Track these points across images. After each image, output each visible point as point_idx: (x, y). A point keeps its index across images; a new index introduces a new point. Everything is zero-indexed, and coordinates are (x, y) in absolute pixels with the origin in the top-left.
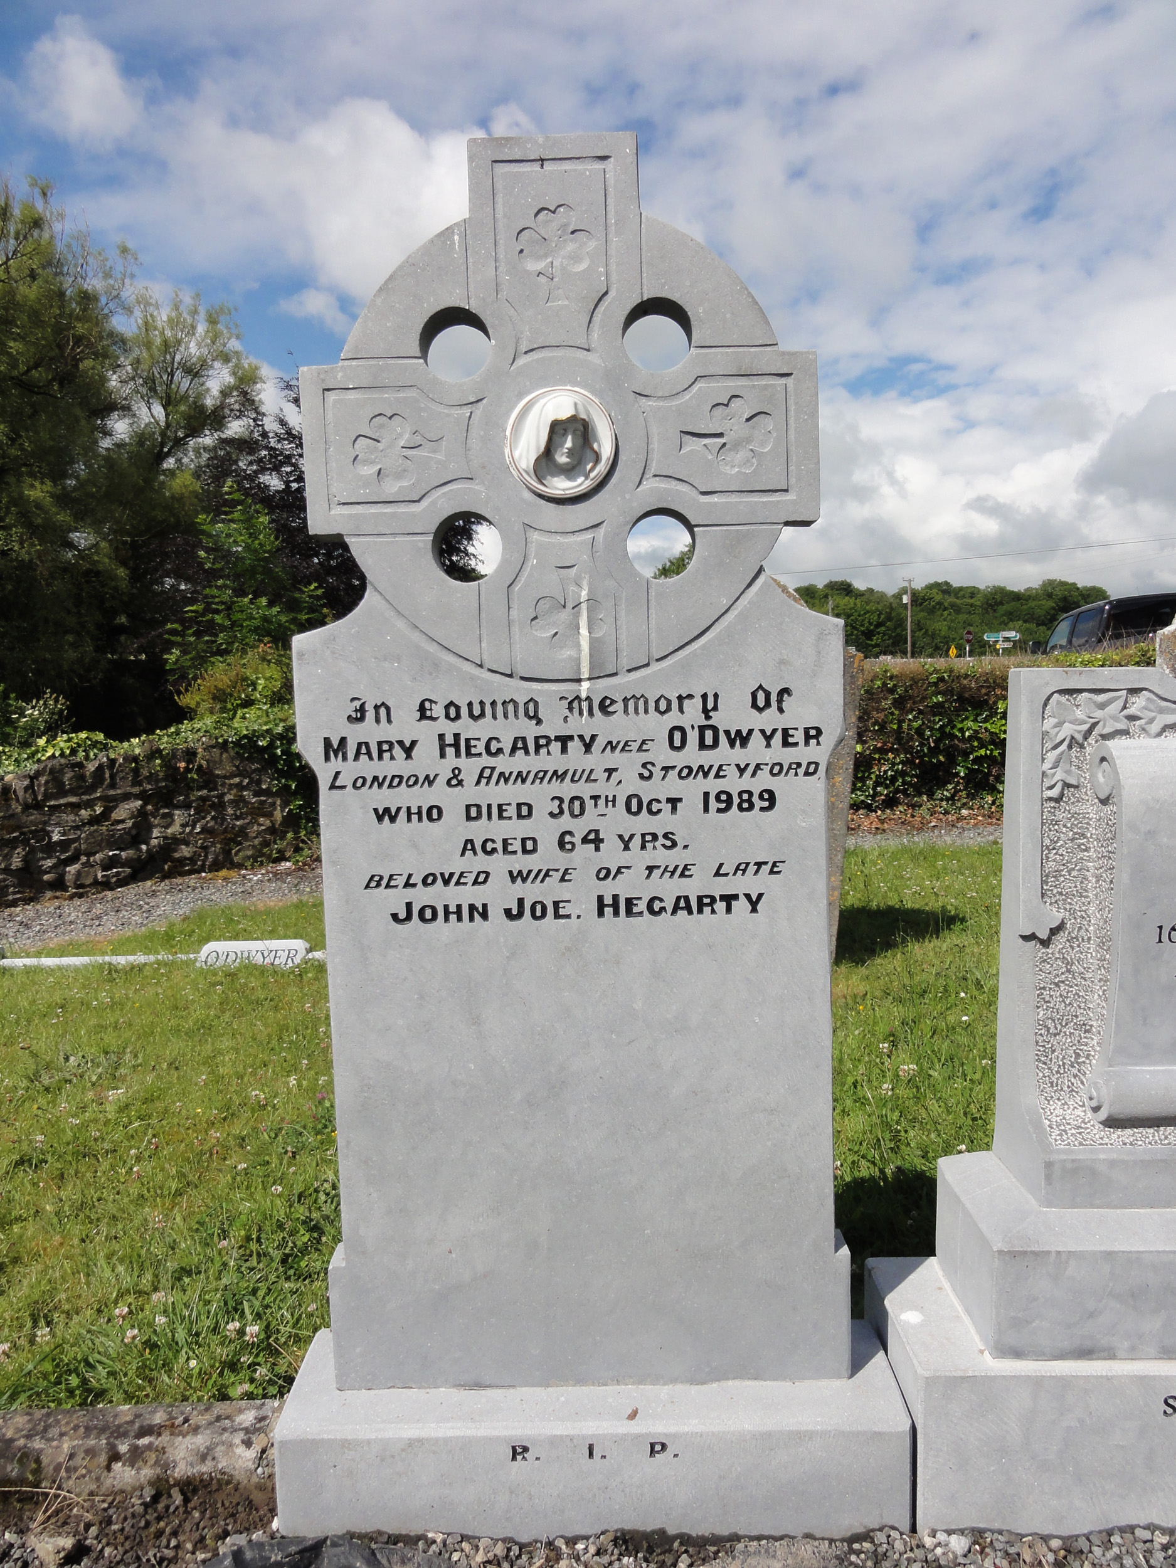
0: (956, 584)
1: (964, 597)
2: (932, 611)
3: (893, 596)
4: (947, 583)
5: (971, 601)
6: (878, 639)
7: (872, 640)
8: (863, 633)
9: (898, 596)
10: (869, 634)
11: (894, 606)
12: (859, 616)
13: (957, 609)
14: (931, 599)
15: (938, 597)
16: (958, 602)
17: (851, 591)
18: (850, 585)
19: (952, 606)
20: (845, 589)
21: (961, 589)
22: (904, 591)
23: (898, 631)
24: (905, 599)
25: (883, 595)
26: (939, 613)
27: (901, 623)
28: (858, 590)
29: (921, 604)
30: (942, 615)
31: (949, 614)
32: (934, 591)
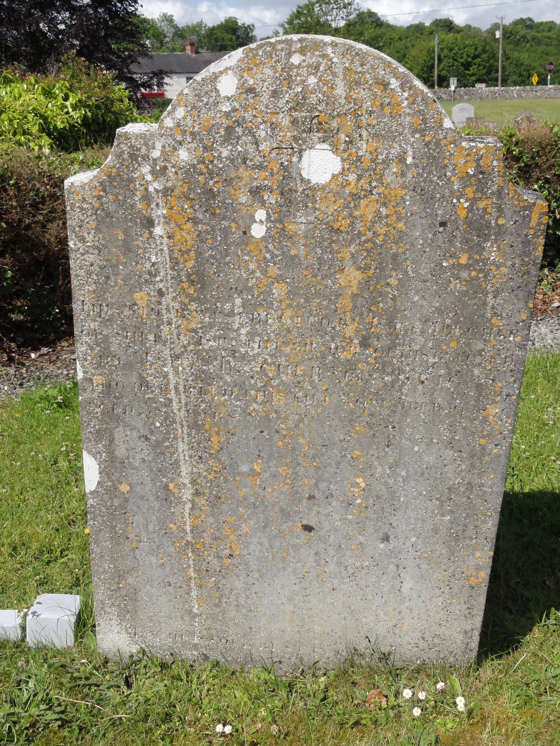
0: (537, 20)
1: (543, 31)
2: (517, 43)
3: (487, 31)
4: (530, 20)
5: (549, 34)
6: (474, 69)
7: (469, 70)
8: (462, 64)
9: (491, 31)
10: (467, 66)
11: (488, 40)
12: (459, 49)
13: (537, 41)
14: (517, 33)
15: (523, 32)
16: (539, 35)
17: (453, 28)
18: (451, 22)
19: (534, 39)
20: (448, 26)
21: (541, 24)
22: (496, 27)
23: (492, 61)
24: (498, 34)
25: (478, 30)
26: (523, 45)
27: (494, 56)
28: (457, 26)
29: (508, 38)
30: (525, 46)
31: (532, 46)
32: (520, 27)
